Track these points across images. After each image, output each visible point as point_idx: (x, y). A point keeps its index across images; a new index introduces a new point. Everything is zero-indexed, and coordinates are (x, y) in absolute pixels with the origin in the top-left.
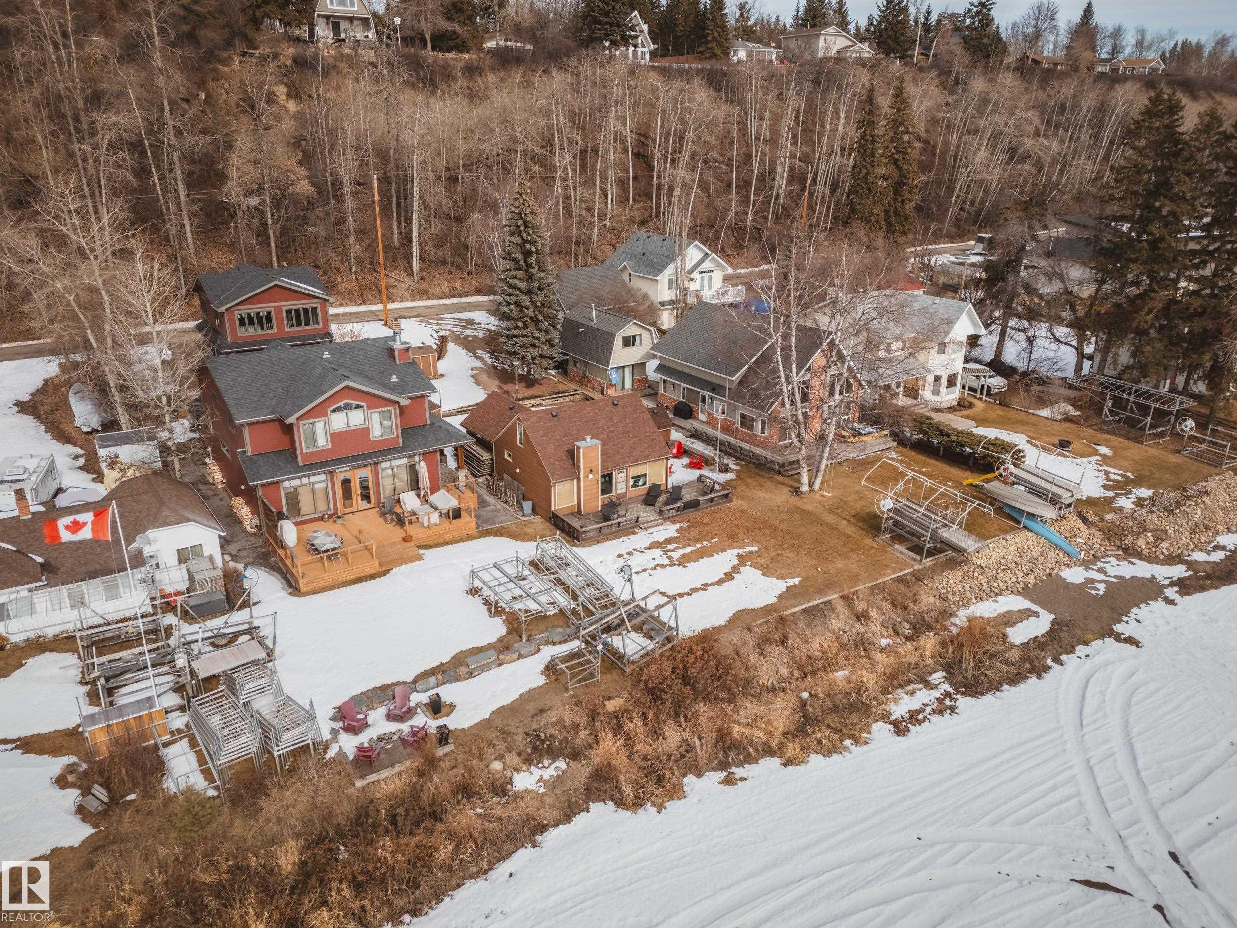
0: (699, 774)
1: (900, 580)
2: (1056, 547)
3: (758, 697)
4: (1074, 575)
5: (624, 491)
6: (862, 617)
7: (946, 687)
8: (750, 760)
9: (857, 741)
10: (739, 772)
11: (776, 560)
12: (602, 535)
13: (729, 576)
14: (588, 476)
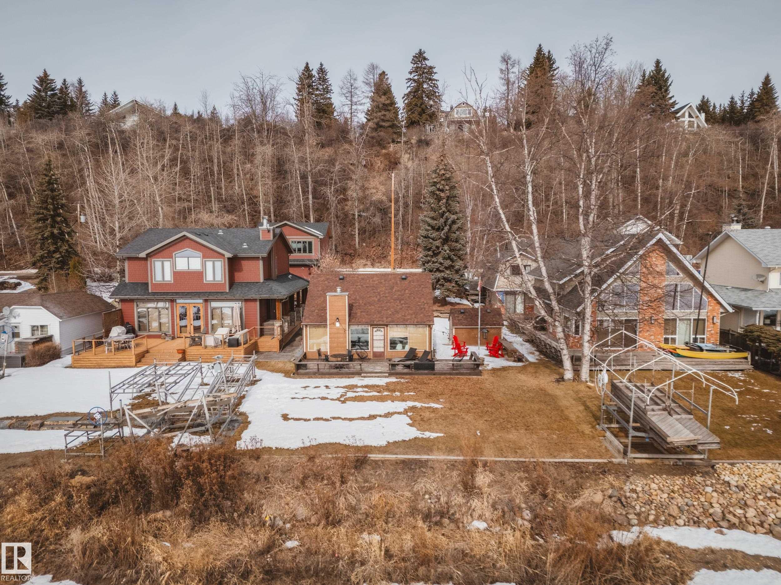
5: (382, 350)
11: (445, 418)
12: (319, 374)
13: (372, 417)
14: (334, 324)
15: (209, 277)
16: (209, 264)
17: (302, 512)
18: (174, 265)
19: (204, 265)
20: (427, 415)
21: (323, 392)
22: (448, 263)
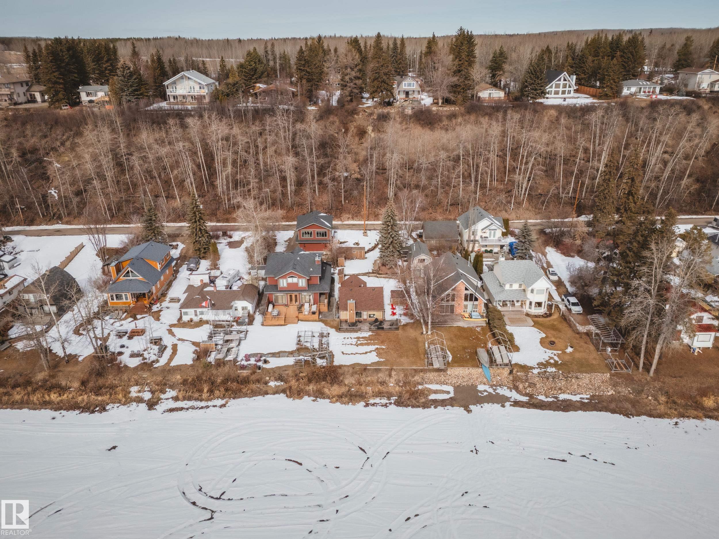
0: (309, 397)
1: (414, 370)
2: (485, 377)
3: (340, 385)
4: (481, 388)
5: (366, 318)
7: (393, 401)
8: (323, 398)
11: (386, 352)
12: (347, 331)
13: (366, 353)
14: (350, 311)
15: (300, 285)
17: (354, 382)
18: (287, 281)
19: (298, 281)
20: (381, 351)
21: (349, 341)
22: (391, 254)
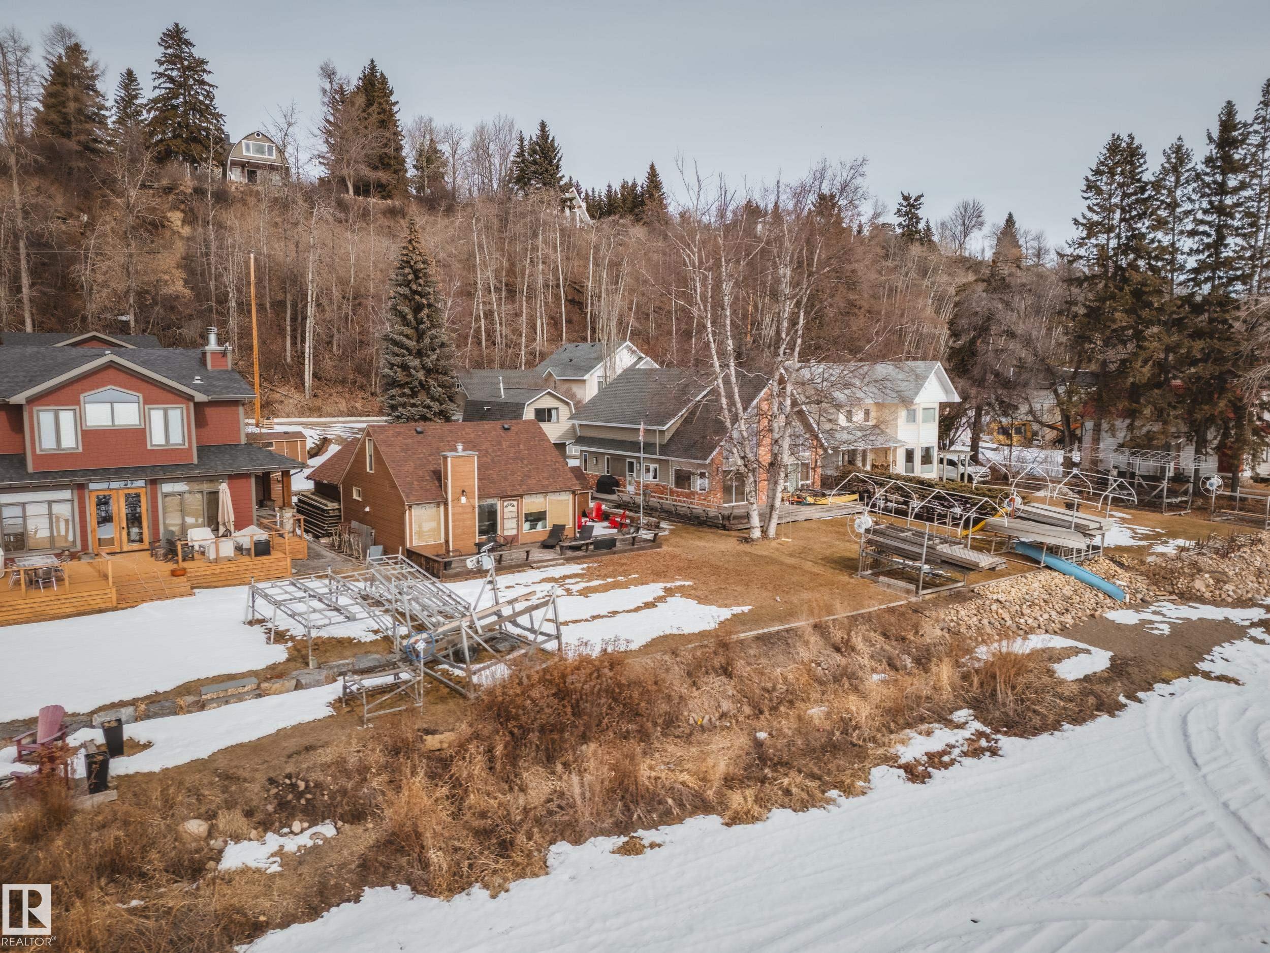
0: (577, 840)
2: (1092, 586)
3: (688, 738)
4: (1123, 617)
5: (514, 532)
6: (843, 647)
7: (977, 725)
8: (668, 818)
9: (848, 791)
10: (647, 836)
11: (717, 592)
13: (649, 605)
14: (459, 499)
16: (157, 416)
18: (79, 419)
19: (145, 417)
20: (694, 593)
